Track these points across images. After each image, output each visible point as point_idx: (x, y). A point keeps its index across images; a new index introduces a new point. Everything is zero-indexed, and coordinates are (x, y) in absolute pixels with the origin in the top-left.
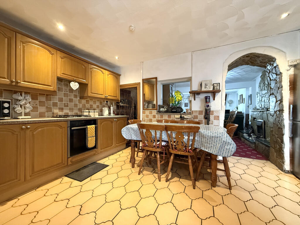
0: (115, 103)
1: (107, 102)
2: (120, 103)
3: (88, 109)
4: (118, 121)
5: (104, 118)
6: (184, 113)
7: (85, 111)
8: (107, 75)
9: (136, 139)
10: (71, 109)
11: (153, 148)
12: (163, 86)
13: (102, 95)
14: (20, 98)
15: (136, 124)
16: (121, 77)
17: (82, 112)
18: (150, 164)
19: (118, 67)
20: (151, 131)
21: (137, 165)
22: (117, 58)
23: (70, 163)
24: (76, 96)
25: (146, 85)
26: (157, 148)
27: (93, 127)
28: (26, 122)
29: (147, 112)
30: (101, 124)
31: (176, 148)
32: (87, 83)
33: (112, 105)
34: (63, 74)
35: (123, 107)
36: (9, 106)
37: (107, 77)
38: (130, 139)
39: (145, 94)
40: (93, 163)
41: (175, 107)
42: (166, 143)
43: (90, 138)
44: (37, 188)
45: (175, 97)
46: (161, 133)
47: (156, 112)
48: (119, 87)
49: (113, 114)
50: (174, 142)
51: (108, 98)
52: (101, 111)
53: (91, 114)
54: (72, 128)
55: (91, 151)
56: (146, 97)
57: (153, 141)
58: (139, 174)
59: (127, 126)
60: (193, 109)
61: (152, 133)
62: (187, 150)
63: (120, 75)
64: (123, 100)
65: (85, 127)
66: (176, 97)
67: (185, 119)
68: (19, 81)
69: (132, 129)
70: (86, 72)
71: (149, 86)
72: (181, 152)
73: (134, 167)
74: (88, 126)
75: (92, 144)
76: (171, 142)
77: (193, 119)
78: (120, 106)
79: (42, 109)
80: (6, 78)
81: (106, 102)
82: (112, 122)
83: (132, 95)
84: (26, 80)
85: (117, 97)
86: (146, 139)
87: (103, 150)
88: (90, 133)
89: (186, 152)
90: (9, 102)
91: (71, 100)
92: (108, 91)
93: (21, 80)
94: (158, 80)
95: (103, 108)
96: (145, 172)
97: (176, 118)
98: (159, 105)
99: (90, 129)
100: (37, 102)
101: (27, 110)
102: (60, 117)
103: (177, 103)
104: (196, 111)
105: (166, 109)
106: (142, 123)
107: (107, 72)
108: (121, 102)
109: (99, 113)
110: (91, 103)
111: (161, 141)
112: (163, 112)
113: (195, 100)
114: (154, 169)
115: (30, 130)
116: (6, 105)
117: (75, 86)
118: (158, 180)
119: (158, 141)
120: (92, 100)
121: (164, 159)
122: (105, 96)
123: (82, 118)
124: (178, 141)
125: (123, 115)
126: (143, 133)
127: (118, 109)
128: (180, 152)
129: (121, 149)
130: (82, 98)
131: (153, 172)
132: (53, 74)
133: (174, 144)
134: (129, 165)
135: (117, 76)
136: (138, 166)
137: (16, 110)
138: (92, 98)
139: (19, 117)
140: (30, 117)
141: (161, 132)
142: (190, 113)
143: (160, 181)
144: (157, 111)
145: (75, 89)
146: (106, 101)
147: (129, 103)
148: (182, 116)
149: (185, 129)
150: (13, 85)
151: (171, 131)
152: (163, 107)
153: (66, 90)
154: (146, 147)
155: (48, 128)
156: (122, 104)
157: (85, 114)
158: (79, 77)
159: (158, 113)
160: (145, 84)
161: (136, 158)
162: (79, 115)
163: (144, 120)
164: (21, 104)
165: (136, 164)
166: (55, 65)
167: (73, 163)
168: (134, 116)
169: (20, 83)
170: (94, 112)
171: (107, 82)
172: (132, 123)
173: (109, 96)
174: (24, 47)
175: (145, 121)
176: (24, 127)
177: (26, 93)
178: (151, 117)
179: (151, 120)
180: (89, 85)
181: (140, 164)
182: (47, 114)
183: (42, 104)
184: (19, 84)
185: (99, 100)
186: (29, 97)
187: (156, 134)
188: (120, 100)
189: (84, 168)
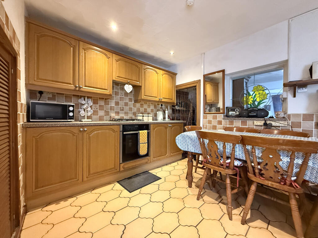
0: (170, 107)
1: (162, 105)
2: (176, 107)
3: (142, 113)
4: (173, 126)
5: (158, 123)
6: (270, 117)
7: (139, 115)
8: (161, 75)
9: (194, 151)
10: (126, 113)
11: (219, 167)
12: (234, 81)
13: (156, 97)
14: (83, 102)
15: (195, 131)
16: (177, 76)
17: (136, 116)
18: (214, 187)
19: (174, 65)
20: (216, 142)
21: (195, 184)
22: (172, 52)
23: (122, 169)
24: (130, 100)
25: (209, 84)
26: (226, 169)
27: (146, 133)
28: (84, 125)
29: (210, 117)
30: (154, 129)
31: (262, 175)
32: (141, 85)
33: (167, 109)
34: (118, 77)
35: (179, 111)
36: (74, 110)
37: (161, 78)
38: (186, 150)
39: (207, 96)
40: (145, 172)
41: (254, 109)
42: (241, 163)
43: (142, 144)
44: (92, 190)
45: (254, 94)
46: (234, 148)
47: (223, 117)
48: (175, 88)
49: (168, 119)
50: (259, 164)
51: (162, 100)
52: (156, 115)
53: (144, 118)
54: (124, 133)
55: (143, 158)
56: (207, 99)
57: (220, 158)
58: (198, 199)
59: (182, 134)
60: (289, 112)
61: (218, 145)
62: (288, 182)
63: (176, 74)
64: (180, 103)
65: (137, 132)
66: (256, 95)
67: (273, 128)
68: (81, 86)
69: (190, 138)
70: (139, 73)
71: (211, 85)
72: (273, 183)
73: (191, 187)
74: (140, 131)
75: (144, 151)
76: (252, 162)
77: (291, 128)
78: (176, 110)
79: (101, 113)
80: (72, 84)
81: (160, 106)
82: (166, 128)
83: (190, 97)
84: (87, 85)
85: (172, 99)
86: (209, 154)
87: (155, 159)
88: (142, 139)
89: (285, 184)
90: (73, 106)
91: (126, 104)
92: (162, 94)
93: (83, 86)
94: (226, 73)
95: (157, 112)
96: (206, 198)
97: (256, 126)
98: (227, 107)
99: (142, 134)
100: (98, 106)
101: (89, 114)
102: (115, 121)
103: (256, 103)
104: (298, 115)
105: (238, 113)
106: (202, 130)
107: (161, 72)
108: (177, 105)
109: (153, 118)
110: (145, 106)
111: (233, 159)
112: (233, 117)
113: (295, 96)
114: (220, 197)
115: (87, 132)
116: (71, 109)
117: (128, 88)
118: (226, 216)
119: (228, 158)
120: (146, 103)
121: (238, 186)
122: (159, 99)
123: (135, 122)
124: (267, 164)
125: (179, 120)
126: (204, 144)
127: (174, 113)
128: (270, 182)
129: (176, 159)
130: (136, 101)
131: (219, 200)
132: (109, 77)
133: (259, 167)
134: (185, 183)
135: (173, 75)
136: (197, 186)
137: (80, 113)
138: (146, 101)
139: (82, 120)
140: (91, 120)
141: (234, 145)
142: (284, 118)
143: (231, 219)
144: (224, 115)
145: (129, 92)
146: (160, 104)
147: (187, 106)
148: (268, 122)
149: (286, 145)
150: (77, 90)
151: (253, 146)
152: (233, 110)
153: (122, 94)
154: (208, 164)
155: (103, 131)
156: (178, 108)
157: (139, 118)
158: (133, 79)
159: (226, 118)
160: (207, 83)
161: (194, 175)
162: (133, 120)
163: (205, 126)
164: (84, 108)
165: (194, 182)
166: (111, 68)
167: (125, 170)
168: (192, 122)
169: (82, 87)
170: (148, 116)
171: (161, 82)
172: (189, 130)
173: (163, 98)
174: (85, 53)
175: (206, 128)
176: (82, 129)
177: (88, 97)
178: (214, 123)
179: (215, 128)
180: (143, 87)
181: (200, 184)
182: (106, 118)
183: (101, 108)
184: (81, 89)
185: (153, 104)
186: (90, 102)
187: (224, 147)
188: (175, 102)
189: (135, 176)
